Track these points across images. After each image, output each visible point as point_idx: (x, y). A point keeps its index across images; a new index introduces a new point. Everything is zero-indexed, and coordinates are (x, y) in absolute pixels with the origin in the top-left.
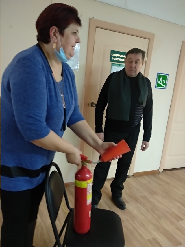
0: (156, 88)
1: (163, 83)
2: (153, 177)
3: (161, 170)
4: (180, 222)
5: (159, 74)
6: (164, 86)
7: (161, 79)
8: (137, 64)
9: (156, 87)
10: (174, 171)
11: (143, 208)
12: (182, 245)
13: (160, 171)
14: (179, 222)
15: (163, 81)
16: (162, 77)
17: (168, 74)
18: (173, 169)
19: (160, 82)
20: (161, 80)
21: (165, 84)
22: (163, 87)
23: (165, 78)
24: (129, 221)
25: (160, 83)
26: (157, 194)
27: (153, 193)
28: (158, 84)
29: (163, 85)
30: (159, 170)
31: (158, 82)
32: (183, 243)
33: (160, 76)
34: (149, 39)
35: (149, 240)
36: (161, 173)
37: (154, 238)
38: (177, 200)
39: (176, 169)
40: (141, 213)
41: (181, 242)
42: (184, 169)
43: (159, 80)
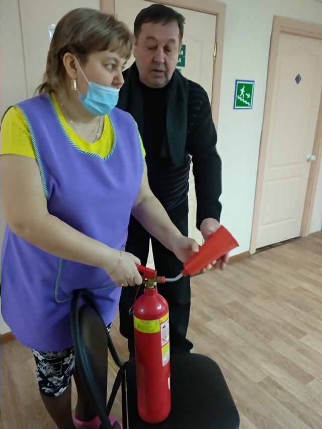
0: (234, 108)
1: (246, 98)
2: (241, 266)
3: (253, 251)
4: (303, 338)
5: (238, 82)
6: (248, 103)
7: (243, 90)
8: (169, 54)
9: (236, 107)
10: (272, 250)
11: (236, 323)
12: (315, 380)
13: (251, 254)
14: (300, 340)
15: (247, 94)
16: (244, 87)
17: (253, 82)
18: (271, 246)
19: (242, 96)
20: (242, 93)
21: (249, 100)
22: (247, 105)
23: (249, 88)
24: (220, 354)
25: (241, 100)
26: (255, 295)
27: (247, 294)
28: (238, 100)
29: (246, 103)
30: (249, 251)
31: (239, 98)
32: (316, 377)
33: (240, 86)
34: (216, 15)
35: (261, 383)
36: (253, 257)
37: (269, 377)
38: (289, 301)
39: (274, 245)
40: (237, 335)
41: (311, 376)
42: (287, 243)
43: (239, 93)
